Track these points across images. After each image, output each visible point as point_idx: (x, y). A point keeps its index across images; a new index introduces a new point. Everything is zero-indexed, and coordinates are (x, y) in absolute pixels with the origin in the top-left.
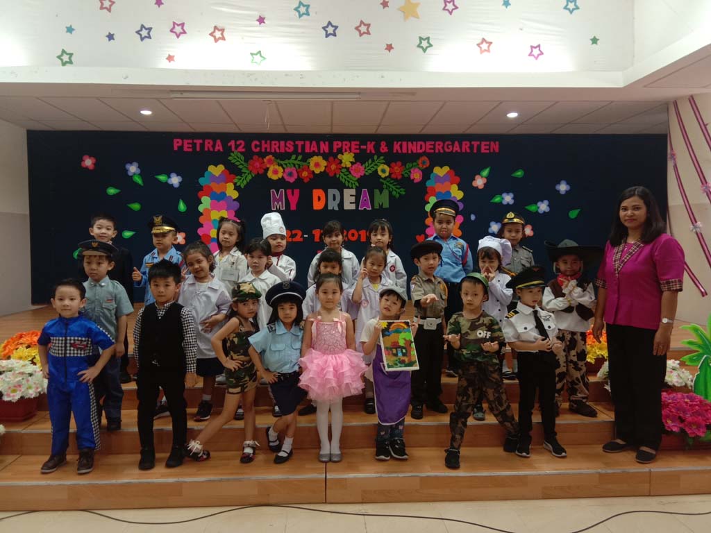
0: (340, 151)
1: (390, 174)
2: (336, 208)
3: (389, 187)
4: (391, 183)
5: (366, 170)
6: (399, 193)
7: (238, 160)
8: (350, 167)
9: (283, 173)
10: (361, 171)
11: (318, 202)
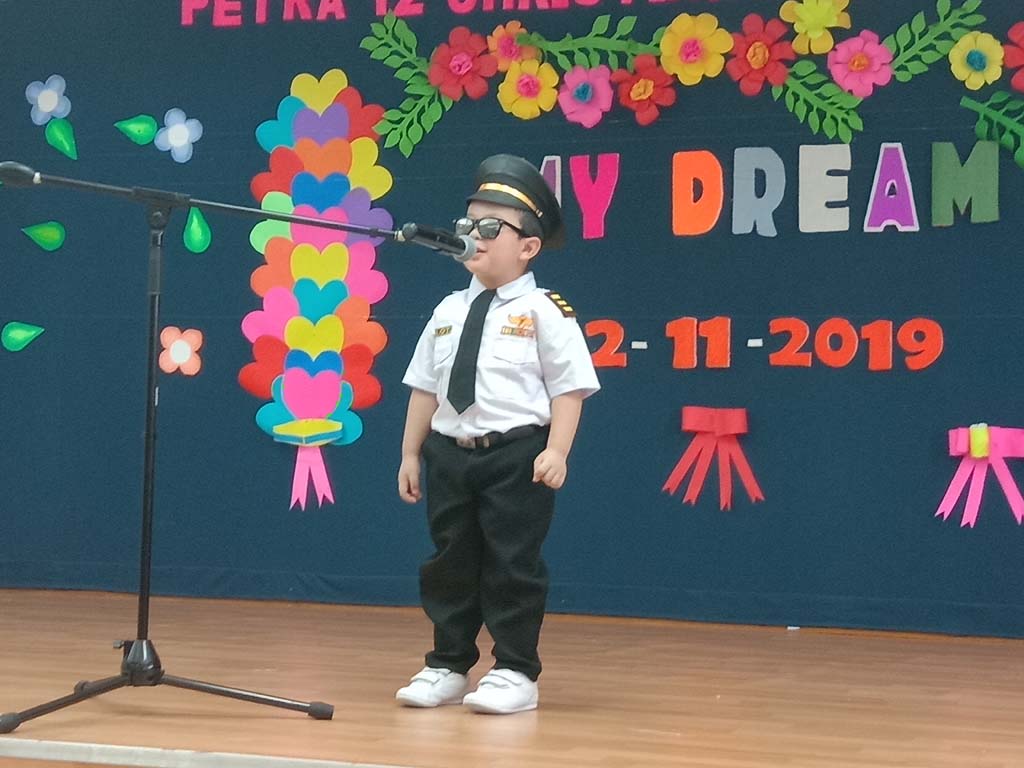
1: (1008, 72)
2: (768, 230)
3: (1002, 129)
4: (1010, 114)
5: (900, 60)
7: (396, 47)
8: (827, 54)
9: (557, 87)
10: (876, 67)
11: (695, 201)
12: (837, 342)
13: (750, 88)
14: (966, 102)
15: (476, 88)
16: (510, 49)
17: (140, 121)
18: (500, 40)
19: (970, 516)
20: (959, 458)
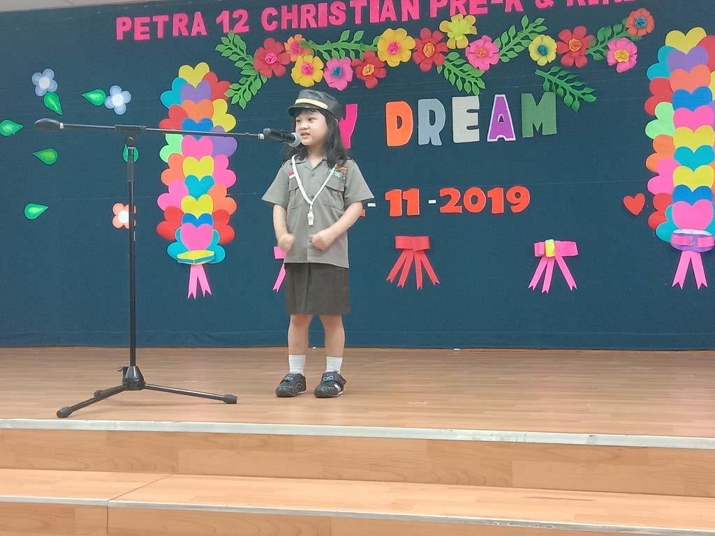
0: (445, 15)
1: (559, 56)
2: (437, 142)
3: (557, 86)
4: (561, 78)
5: (503, 51)
6: (580, 99)
7: (235, 49)
8: (465, 48)
9: (322, 70)
10: (491, 54)
11: (398, 128)
12: (475, 199)
13: (426, 67)
14: (538, 72)
15: (280, 71)
16: (297, 49)
17: (96, 93)
18: (292, 45)
19: (546, 287)
20: (540, 258)
